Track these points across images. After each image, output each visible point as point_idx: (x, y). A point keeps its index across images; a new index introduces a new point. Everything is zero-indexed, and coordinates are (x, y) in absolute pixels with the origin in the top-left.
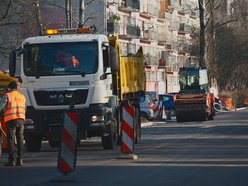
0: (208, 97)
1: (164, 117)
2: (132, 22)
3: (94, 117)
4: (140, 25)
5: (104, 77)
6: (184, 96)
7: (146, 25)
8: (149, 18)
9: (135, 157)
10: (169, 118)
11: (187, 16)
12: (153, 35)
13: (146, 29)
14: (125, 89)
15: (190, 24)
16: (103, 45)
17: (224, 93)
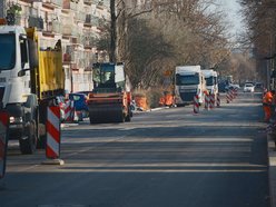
0: (125, 96)
1: (76, 118)
2: (34, 13)
3: (12, 118)
4: (43, 17)
5: (22, 73)
6: (98, 95)
7: (49, 17)
8: (52, 9)
9: (62, 162)
10: (81, 120)
11: (94, 6)
12: (57, 28)
13: (49, 20)
14: (44, 87)
15: (97, 15)
16: (21, 38)
17: (137, 92)
